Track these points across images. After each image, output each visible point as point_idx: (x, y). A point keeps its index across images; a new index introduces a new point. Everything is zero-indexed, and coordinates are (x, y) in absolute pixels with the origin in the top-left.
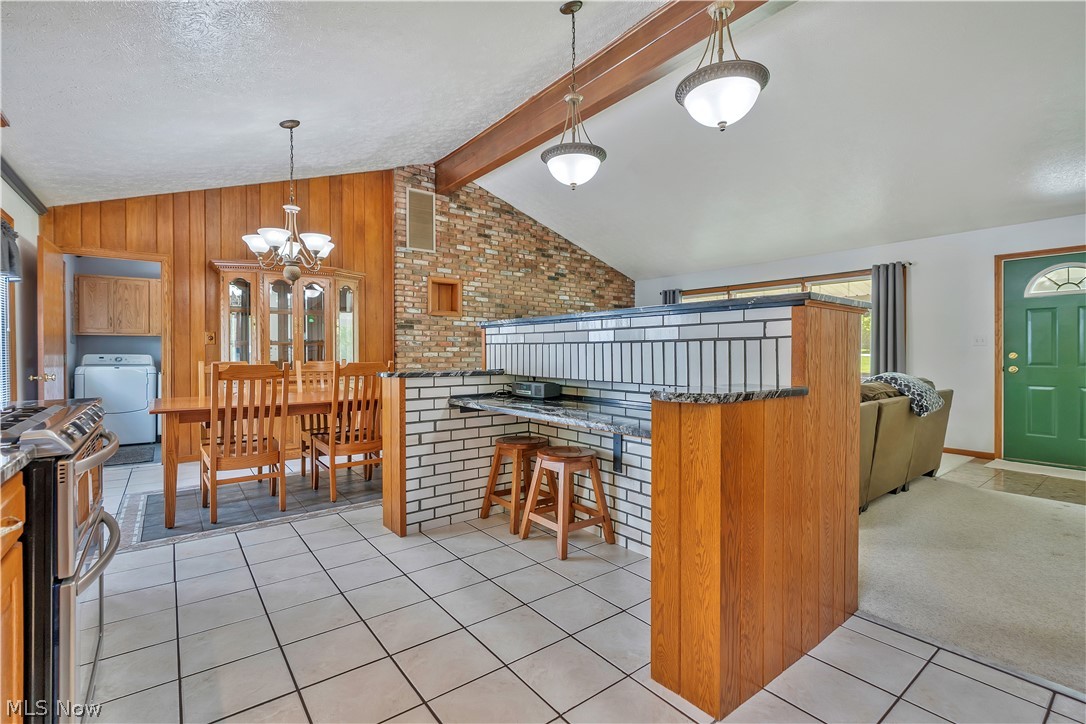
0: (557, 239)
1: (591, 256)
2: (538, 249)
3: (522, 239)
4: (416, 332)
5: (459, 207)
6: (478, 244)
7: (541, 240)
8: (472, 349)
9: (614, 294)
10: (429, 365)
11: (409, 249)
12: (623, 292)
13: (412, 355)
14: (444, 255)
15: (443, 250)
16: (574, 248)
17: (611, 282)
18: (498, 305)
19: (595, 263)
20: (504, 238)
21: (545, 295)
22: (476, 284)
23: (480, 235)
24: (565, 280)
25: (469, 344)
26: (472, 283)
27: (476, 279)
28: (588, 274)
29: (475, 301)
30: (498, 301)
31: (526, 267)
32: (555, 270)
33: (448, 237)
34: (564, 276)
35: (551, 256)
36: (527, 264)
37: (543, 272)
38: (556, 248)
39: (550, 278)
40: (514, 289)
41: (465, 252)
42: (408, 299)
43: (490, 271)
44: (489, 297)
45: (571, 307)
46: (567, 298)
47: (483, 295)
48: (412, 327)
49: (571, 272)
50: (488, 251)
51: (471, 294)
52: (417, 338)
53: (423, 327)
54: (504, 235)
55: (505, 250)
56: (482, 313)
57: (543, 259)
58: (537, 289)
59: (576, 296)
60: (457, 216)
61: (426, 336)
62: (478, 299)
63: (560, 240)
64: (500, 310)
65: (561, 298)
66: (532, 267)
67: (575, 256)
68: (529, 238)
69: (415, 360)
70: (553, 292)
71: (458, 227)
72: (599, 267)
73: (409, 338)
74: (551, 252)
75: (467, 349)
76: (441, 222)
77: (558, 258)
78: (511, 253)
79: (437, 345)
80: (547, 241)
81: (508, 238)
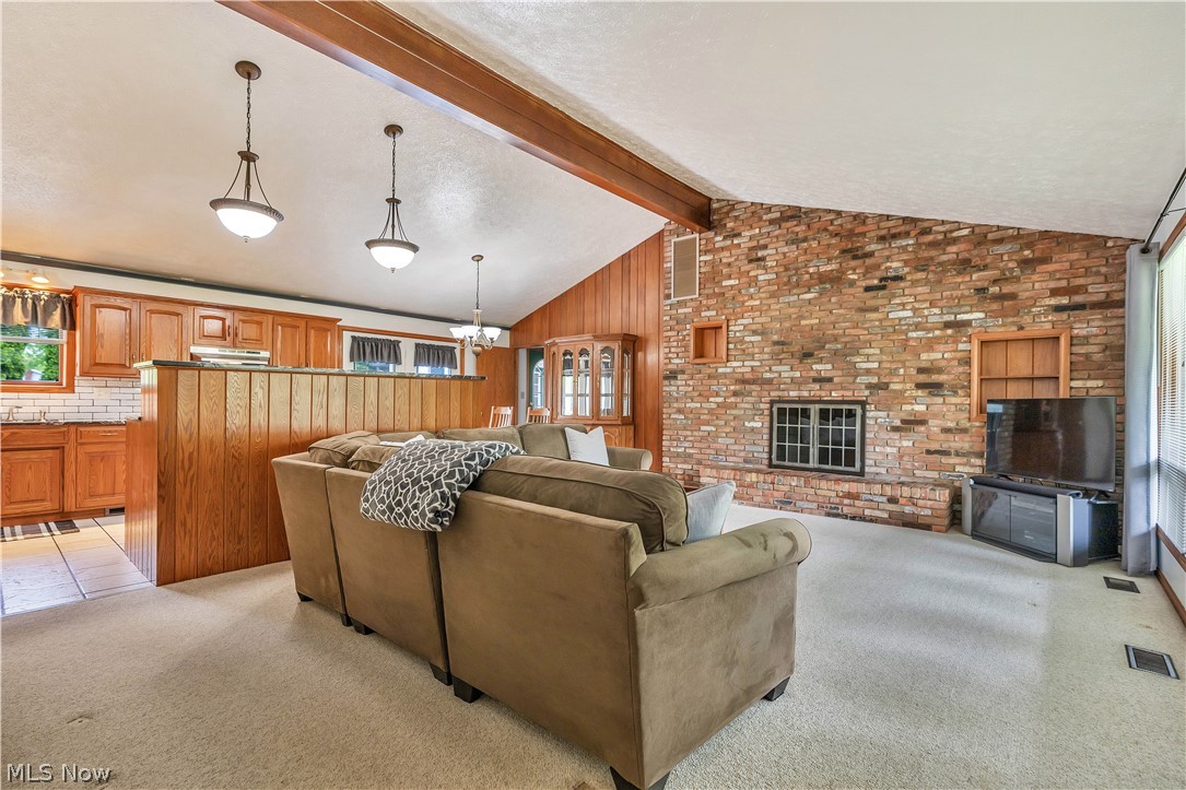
0: (883, 225)
1: (973, 227)
2: (844, 251)
3: (814, 244)
4: (679, 383)
5: (725, 238)
6: (748, 272)
8: (739, 400)
9: (1053, 285)
10: (691, 416)
11: (674, 300)
12: (1088, 272)
13: (675, 405)
14: (708, 297)
15: (707, 291)
16: (926, 224)
17: (1045, 260)
18: (776, 343)
19: (982, 236)
20: (784, 254)
21: (857, 317)
22: (745, 321)
23: (750, 261)
24: (902, 284)
25: (735, 394)
26: (739, 322)
27: (746, 315)
28: (969, 261)
29: (742, 341)
30: (775, 338)
31: (822, 282)
32: (879, 274)
33: (713, 276)
34: (900, 278)
35: (871, 254)
36: (822, 279)
37: (852, 283)
38: (882, 239)
39: (868, 289)
40: (801, 317)
41: (732, 286)
42: (673, 350)
43: (765, 302)
44: (762, 334)
45: (917, 327)
46: (909, 313)
47: (755, 333)
48: (675, 378)
49: (917, 269)
50: (761, 277)
51: (738, 334)
52: (681, 388)
53: (685, 377)
54: (785, 249)
55: (787, 269)
56: (753, 355)
57: (853, 263)
58: (841, 311)
59: (932, 304)
60: (722, 249)
61: (689, 386)
62: (747, 339)
63: (891, 224)
64: (778, 348)
65: (891, 316)
66: (835, 280)
67: (930, 238)
68: (825, 239)
69: (680, 411)
70: (876, 310)
71: (724, 261)
72: (1000, 241)
73: (674, 388)
74: (873, 247)
75: (733, 399)
76: (705, 262)
77: (887, 253)
78: (797, 269)
79: (700, 395)
80: (864, 234)
81: (792, 251)
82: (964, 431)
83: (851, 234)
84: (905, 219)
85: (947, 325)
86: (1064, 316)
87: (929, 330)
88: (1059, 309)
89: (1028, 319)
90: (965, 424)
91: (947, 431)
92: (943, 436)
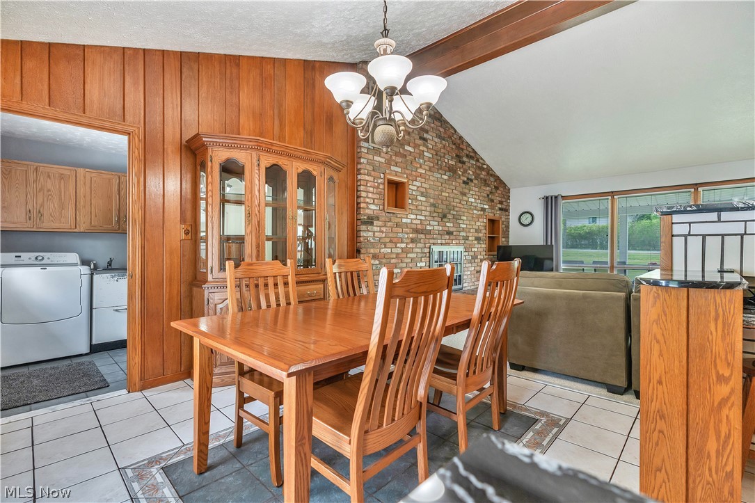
0: (468, 148)
1: (488, 165)
2: (457, 155)
3: (447, 145)
4: (375, 229)
6: (419, 146)
7: (458, 148)
8: (414, 245)
9: (499, 199)
10: (384, 261)
11: (371, 145)
12: (504, 197)
13: (372, 251)
14: (396, 154)
15: (395, 149)
16: (478, 156)
17: (498, 188)
18: (431, 205)
19: (489, 172)
20: (436, 143)
21: (460, 197)
22: (418, 184)
23: (420, 138)
24: (472, 184)
25: (413, 241)
26: (415, 183)
27: (418, 179)
28: (485, 181)
29: (416, 199)
30: (432, 201)
31: (449, 171)
32: (467, 175)
34: (472, 181)
35: (464, 163)
36: (450, 168)
37: (459, 176)
38: (467, 156)
39: (464, 182)
40: (442, 191)
41: (411, 152)
42: (370, 195)
43: (427, 173)
44: (426, 197)
45: (476, 208)
46: (474, 200)
47: (422, 194)
48: (372, 224)
49: (476, 178)
50: (426, 154)
51: (414, 193)
52: (377, 234)
53: (380, 223)
54: (436, 140)
55: (436, 154)
56: (422, 211)
57: (460, 165)
58: (456, 192)
59: (479, 199)
61: (382, 232)
62: (419, 198)
63: (470, 150)
64: (433, 209)
65: (470, 200)
66: (452, 170)
67: (479, 164)
68: (451, 144)
70: (465, 194)
72: (491, 175)
73: (370, 234)
74: (465, 159)
75: (410, 245)
77: (469, 165)
79: (391, 241)
80: (463, 150)
85: (482, 209)
86: (500, 212)
87: (478, 210)
88: (500, 209)
89: (495, 212)
90: (485, 257)
91: (481, 261)
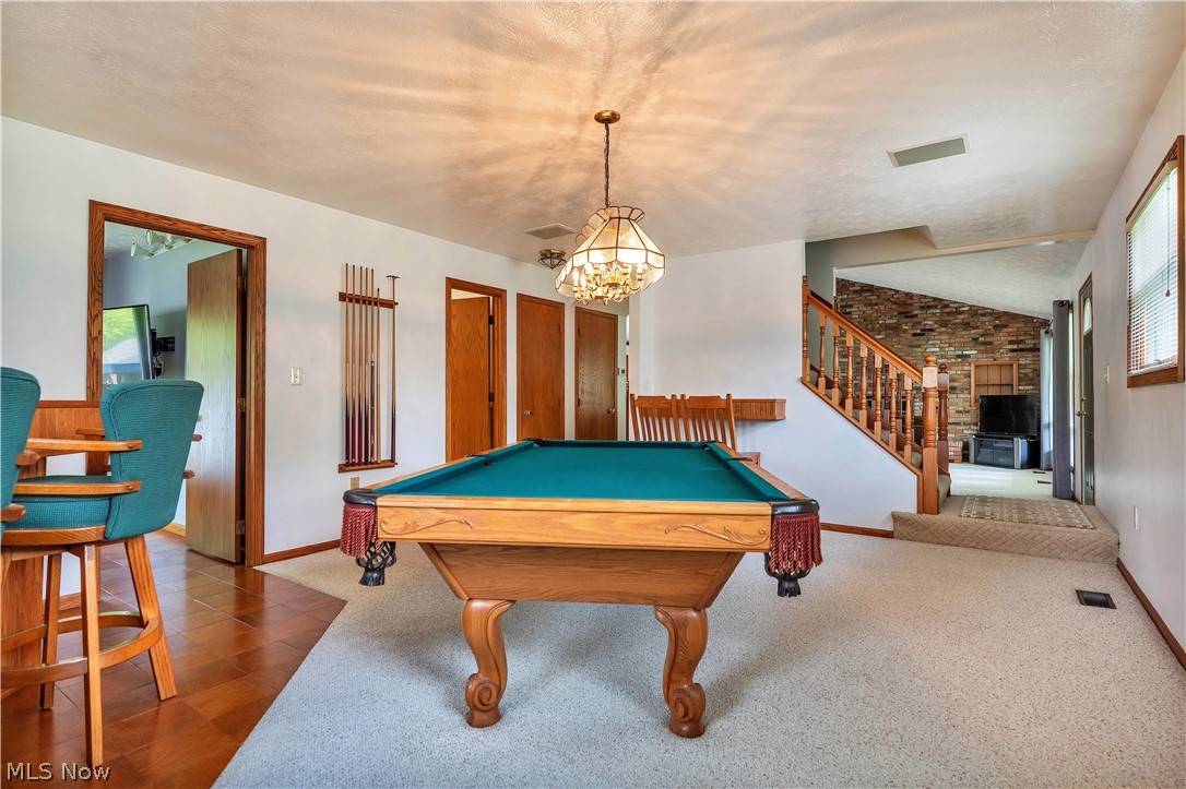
0: (923, 300)
2: (900, 313)
3: (882, 307)
9: (1010, 338)
12: (1025, 334)
16: (946, 303)
17: (1006, 326)
19: (975, 311)
21: (908, 350)
24: (934, 334)
28: (968, 324)
32: (920, 327)
34: (932, 330)
35: (916, 316)
36: (887, 327)
37: (905, 331)
38: (922, 308)
39: (914, 335)
45: (942, 357)
46: (938, 350)
49: (942, 326)
54: (864, 309)
55: (865, 320)
57: (906, 320)
59: (950, 345)
65: (928, 350)
66: (896, 328)
67: (948, 310)
68: (889, 305)
70: (919, 346)
72: (984, 315)
74: (917, 312)
77: (925, 316)
78: (872, 321)
80: (911, 305)
81: (869, 310)
82: (968, 412)
83: (904, 304)
84: (935, 298)
85: (958, 356)
86: (1015, 354)
87: (948, 359)
88: (1013, 351)
89: (998, 355)
90: (968, 408)
91: (959, 412)
92: (957, 415)
